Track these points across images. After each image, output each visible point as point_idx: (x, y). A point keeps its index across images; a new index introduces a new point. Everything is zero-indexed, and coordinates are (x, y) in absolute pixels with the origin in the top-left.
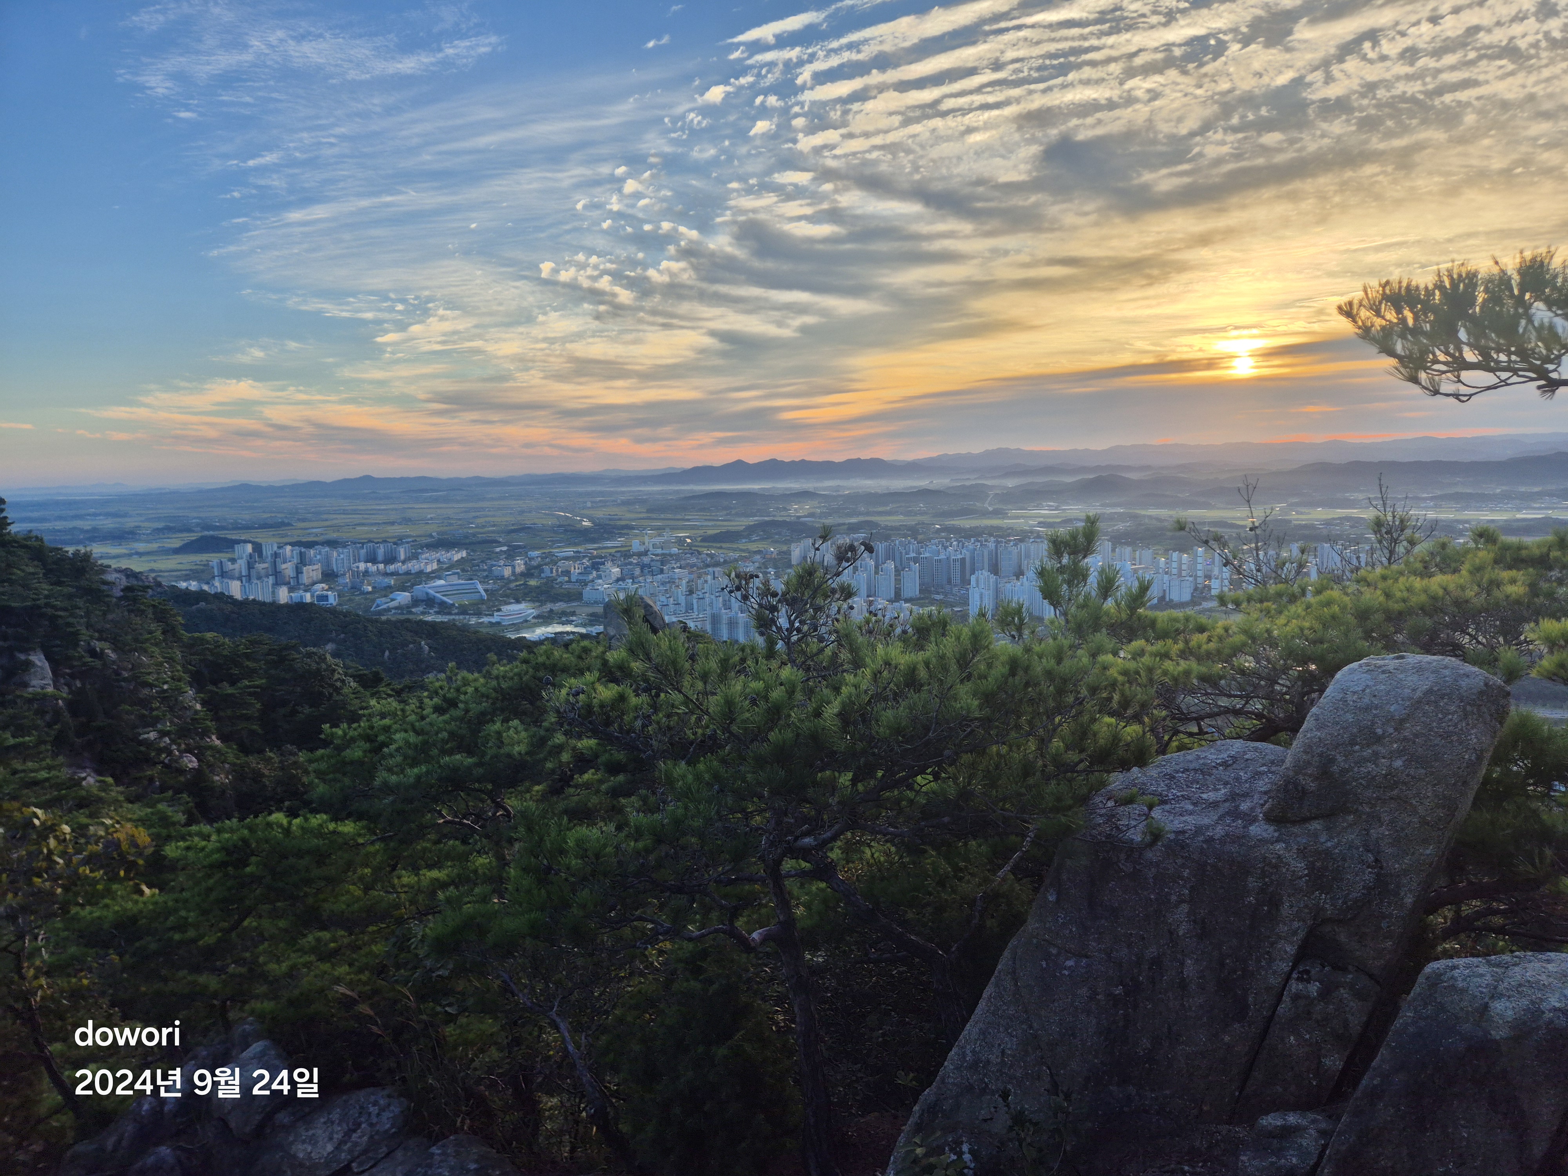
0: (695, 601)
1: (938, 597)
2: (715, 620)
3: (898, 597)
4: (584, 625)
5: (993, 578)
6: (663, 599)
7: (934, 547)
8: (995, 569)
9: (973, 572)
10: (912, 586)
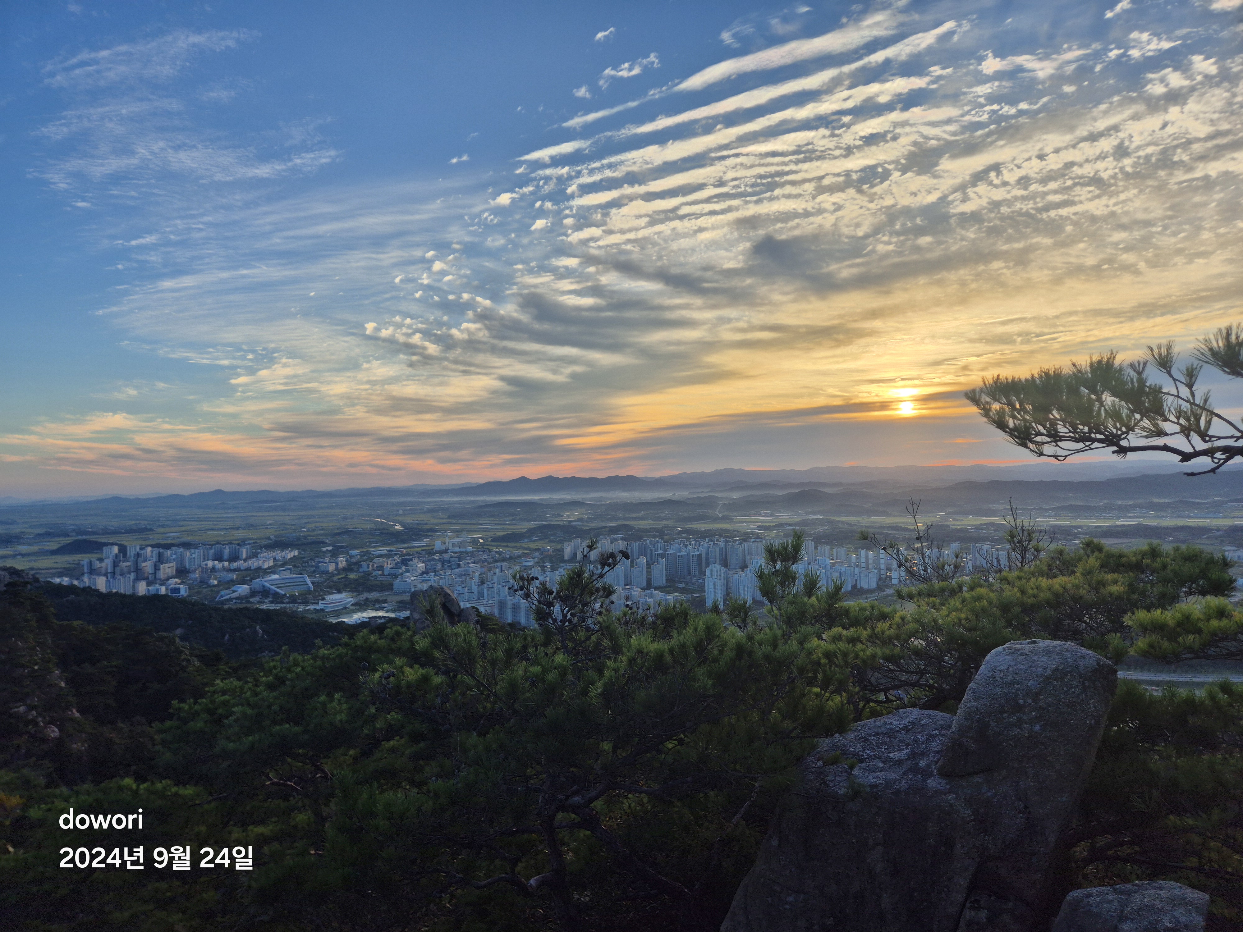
0: (485, 590)
1: (681, 585)
2: (502, 605)
3: (649, 585)
4: (393, 611)
5: (723, 570)
6: (459, 588)
7: (677, 545)
8: (725, 563)
9: (708, 566)
10: (660, 576)
